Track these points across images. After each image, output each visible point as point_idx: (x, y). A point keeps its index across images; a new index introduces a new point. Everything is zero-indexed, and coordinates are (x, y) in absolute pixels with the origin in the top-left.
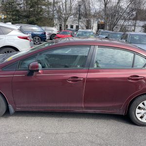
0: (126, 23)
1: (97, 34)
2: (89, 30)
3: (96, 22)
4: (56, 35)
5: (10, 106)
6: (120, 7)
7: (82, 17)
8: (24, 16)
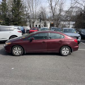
0: (65, 23)
1: (50, 29)
2: (46, 27)
3: (49, 23)
4: (29, 30)
5: (25, 51)
6: (61, 15)
7: (42, 21)
8: (12, 21)
